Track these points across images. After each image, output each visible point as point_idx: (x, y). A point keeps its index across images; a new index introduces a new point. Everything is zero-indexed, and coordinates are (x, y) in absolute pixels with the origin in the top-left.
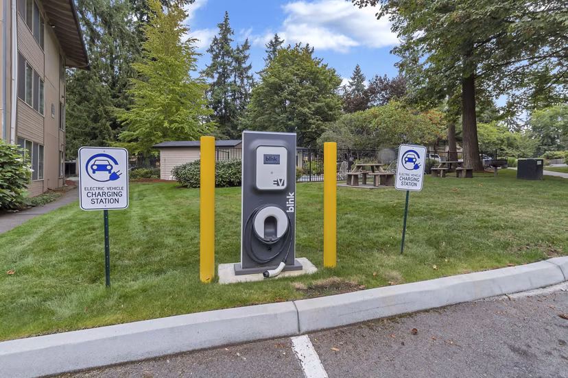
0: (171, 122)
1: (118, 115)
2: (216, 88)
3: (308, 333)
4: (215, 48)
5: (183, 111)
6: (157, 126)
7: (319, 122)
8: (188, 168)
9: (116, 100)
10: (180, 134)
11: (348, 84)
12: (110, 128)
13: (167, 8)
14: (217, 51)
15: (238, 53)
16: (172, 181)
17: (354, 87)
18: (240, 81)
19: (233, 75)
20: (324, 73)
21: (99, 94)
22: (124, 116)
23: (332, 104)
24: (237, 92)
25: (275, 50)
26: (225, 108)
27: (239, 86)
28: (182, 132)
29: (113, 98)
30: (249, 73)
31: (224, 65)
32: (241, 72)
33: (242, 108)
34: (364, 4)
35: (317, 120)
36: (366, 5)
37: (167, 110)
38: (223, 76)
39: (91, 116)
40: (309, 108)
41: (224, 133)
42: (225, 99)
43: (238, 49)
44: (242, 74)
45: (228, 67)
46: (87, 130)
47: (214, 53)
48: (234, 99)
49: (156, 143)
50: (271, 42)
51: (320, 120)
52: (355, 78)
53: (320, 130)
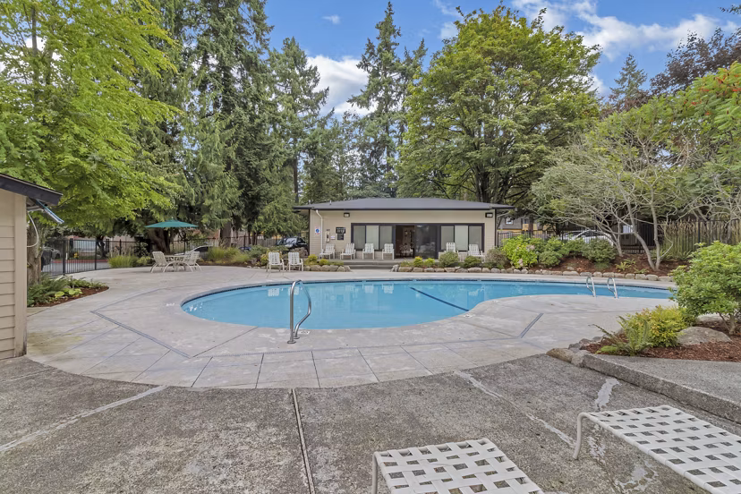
38: (385, 101)
45: (393, 88)
51: (542, 142)
52: (624, 80)
53: (541, 163)
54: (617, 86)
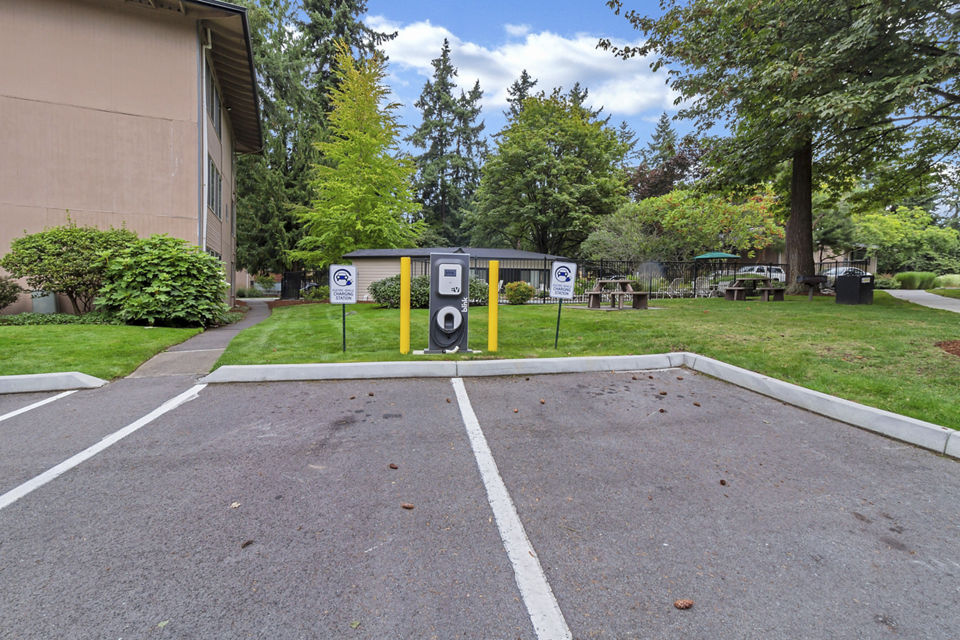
0: (366, 223)
1: (298, 215)
2: (429, 162)
3: (463, 377)
4: (427, 99)
5: (382, 207)
6: (347, 228)
7: (586, 216)
8: (388, 284)
9: (290, 191)
10: (377, 240)
11: (648, 148)
12: (284, 230)
13: (357, 49)
14: (431, 104)
15: (463, 105)
16: (367, 302)
17: (657, 153)
18: (466, 151)
19: (455, 141)
20: (597, 135)
21: (270, 183)
22: (307, 216)
23: (609, 186)
24: (463, 168)
25: (522, 97)
26: (443, 193)
27: (464, 159)
28: (379, 237)
29: (287, 188)
30: (481, 137)
31: (441, 126)
32: (468, 135)
33: (469, 192)
34: (630, 54)
35: (584, 213)
36: (633, 55)
37: (360, 207)
38: (441, 142)
39: (259, 214)
40: (571, 194)
41: (440, 234)
42: (443, 180)
43: (463, 98)
44: (468, 138)
45: (448, 129)
46: (254, 232)
47: (426, 107)
48: (457, 180)
49: (346, 252)
50: (516, 85)
51: (588, 212)
52: (659, 137)
53: (587, 229)
54: (653, 142)
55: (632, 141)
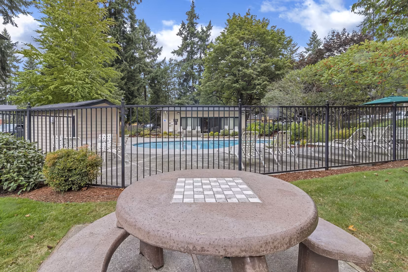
4: (183, 31)
7: (265, 83)
11: (305, 51)
14: (186, 34)
15: (203, 34)
19: (199, 52)
20: (272, 33)
31: (190, 44)
35: (263, 81)
38: (192, 53)
40: (254, 69)
43: (203, 30)
45: (194, 46)
47: (183, 36)
51: (266, 80)
52: (311, 44)
54: (308, 47)
55: (296, 48)
